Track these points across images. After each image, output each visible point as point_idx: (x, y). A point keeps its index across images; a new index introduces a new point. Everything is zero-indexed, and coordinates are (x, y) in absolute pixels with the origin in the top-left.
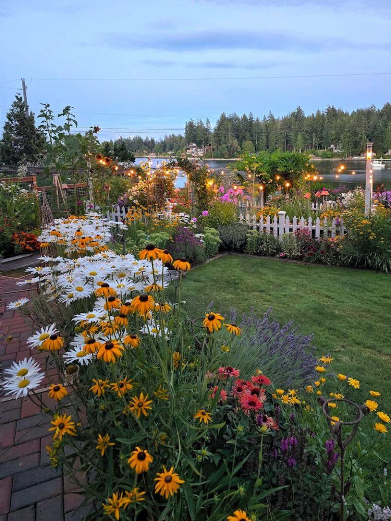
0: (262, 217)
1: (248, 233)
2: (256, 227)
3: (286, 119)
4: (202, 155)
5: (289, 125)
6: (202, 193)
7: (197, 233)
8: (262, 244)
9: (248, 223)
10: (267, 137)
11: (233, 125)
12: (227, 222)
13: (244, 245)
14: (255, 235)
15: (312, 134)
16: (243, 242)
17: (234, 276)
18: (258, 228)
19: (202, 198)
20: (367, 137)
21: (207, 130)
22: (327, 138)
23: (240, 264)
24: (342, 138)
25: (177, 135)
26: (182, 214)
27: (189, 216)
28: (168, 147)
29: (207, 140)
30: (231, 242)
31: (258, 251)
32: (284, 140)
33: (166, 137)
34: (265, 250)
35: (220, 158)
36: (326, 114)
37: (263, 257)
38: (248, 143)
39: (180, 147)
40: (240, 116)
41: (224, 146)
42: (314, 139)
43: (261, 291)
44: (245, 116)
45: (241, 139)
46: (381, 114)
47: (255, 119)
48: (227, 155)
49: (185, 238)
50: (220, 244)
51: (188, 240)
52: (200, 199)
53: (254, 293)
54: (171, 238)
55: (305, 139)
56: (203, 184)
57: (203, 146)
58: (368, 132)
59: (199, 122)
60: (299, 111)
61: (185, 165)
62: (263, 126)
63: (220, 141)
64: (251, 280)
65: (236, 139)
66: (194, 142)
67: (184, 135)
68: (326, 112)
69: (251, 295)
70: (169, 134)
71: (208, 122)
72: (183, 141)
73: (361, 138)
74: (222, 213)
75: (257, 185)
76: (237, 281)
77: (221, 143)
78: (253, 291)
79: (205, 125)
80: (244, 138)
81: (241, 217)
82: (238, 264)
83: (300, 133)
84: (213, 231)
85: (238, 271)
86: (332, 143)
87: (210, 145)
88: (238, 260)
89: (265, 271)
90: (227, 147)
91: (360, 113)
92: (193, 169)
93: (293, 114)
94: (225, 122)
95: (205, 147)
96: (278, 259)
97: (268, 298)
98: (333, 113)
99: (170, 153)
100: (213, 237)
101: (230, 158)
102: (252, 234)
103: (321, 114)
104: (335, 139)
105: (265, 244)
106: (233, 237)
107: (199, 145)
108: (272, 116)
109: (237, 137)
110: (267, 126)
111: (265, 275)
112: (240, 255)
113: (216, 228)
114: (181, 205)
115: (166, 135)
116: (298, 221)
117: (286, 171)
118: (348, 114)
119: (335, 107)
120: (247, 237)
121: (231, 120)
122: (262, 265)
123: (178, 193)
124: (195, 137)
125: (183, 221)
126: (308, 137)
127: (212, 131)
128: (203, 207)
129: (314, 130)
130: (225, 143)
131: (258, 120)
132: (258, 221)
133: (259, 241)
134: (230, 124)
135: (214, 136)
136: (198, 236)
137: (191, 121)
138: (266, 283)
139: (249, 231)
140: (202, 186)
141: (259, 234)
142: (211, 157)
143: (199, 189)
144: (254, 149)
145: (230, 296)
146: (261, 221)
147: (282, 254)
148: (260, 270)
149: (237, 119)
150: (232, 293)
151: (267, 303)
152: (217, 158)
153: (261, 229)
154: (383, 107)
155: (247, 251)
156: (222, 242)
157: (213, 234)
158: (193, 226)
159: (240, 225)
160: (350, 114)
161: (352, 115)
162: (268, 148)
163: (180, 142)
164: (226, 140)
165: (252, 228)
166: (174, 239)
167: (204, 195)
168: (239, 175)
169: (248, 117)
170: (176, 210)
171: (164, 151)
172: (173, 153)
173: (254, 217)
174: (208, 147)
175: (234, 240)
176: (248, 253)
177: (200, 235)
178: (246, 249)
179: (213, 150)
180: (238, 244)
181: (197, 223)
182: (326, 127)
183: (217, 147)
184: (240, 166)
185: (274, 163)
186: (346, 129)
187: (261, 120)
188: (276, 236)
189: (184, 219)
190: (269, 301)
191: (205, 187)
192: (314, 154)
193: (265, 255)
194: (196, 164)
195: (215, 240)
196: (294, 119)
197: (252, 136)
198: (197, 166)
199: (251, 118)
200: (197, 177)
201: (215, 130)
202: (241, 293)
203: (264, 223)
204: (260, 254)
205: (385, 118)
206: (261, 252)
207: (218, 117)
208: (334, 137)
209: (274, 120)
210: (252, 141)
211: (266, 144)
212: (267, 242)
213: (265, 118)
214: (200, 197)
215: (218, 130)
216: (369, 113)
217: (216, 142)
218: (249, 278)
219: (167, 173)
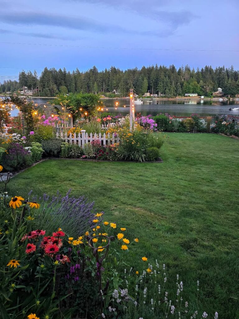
0: (71, 134)
1: (62, 144)
2: (67, 140)
3: (87, 73)
4: (32, 94)
5: (89, 77)
6: (30, 120)
7: (26, 146)
8: (71, 151)
9: (62, 138)
10: (76, 84)
11: (53, 75)
12: (48, 138)
13: (60, 152)
14: (67, 145)
15: (103, 83)
16: (59, 150)
17: (52, 173)
18: (68, 141)
19: (30, 123)
20: (134, 85)
21: (34, 78)
22: (112, 86)
23: (57, 165)
24: (120, 86)
25: (13, 80)
26: (15, 134)
27: (20, 135)
28: (6, 89)
29: (35, 85)
30: (51, 151)
31: (69, 156)
32: (86, 86)
33: (5, 82)
34: (73, 154)
35: (45, 97)
36: (110, 71)
37: (72, 159)
38: (63, 88)
39: (15, 89)
40: (58, 70)
41: (47, 89)
42: (104, 86)
43: (70, 180)
44: (60, 70)
45: (59, 85)
46: (140, 73)
47: (67, 72)
48: (49, 95)
49: (17, 151)
50: (43, 153)
51: (19, 152)
52: (28, 124)
53: (65, 182)
54: (6, 151)
55: (98, 86)
56: (30, 114)
57: (32, 88)
58: (134, 83)
59: (29, 72)
60: (95, 69)
61: (16, 101)
62: (72, 77)
63: (44, 85)
64: (63, 174)
65: (55, 85)
66: (26, 85)
67: (18, 81)
68: (111, 70)
69: (63, 183)
70: (7, 80)
71: (35, 73)
72: (18, 85)
73: (130, 86)
74: (44, 132)
75: (67, 114)
76: (54, 176)
77: (45, 87)
78: (64, 181)
79: (33, 75)
80: (60, 84)
81: (57, 134)
82: (55, 165)
83: (96, 82)
84: (37, 145)
85: (55, 169)
86: (114, 89)
87: (38, 88)
88: (55, 162)
89: (73, 168)
90: (49, 90)
91: (130, 71)
92: (23, 103)
93: (91, 70)
94: (47, 73)
95: (34, 89)
96: (82, 160)
97: (74, 184)
98: (115, 71)
99: (8, 93)
100: (38, 148)
101: (52, 97)
102: (65, 145)
103: (108, 71)
104: (116, 86)
105: (73, 151)
106: (52, 147)
107: (29, 88)
108: (78, 71)
109: (56, 83)
110: (75, 77)
111: (73, 170)
112: (57, 159)
113: (40, 142)
114: (15, 128)
115: (5, 81)
116: (93, 136)
117: (86, 105)
118: (123, 72)
119: (115, 67)
120: (61, 147)
121: (51, 72)
122: (71, 164)
123: (13, 120)
124: (26, 82)
125: (15, 139)
126: (100, 85)
127: (38, 78)
128: (30, 129)
129: (104, 80)
130: (48, 87)
131: (69, 73)
132: (68, 137)
133: (70, 149)
134: (51, 75)
135: (40, 82)
136: (27, 148)
137: (23, 71)
138: (73, 175)
139: (63, 143)
140: (29, 115)
141: (69, 145)
142: (39, 96)
143: (27, 117)
144: (67, 91)
145: (49, 186)
146: (70, 136)
147: (84, 156)
148: (70, 167)
149: (56, 71)
150: (50, 184)
151: (73, 187)
152: (43, 96)
153: (71, 141)
154: (142, 68)
155: (61, 156)
156: (44, 151)
157: (38, 146)
158: (23, 142)
159: (57, 139)
160: (124, 72)
161: (125, 72)
162: (76, 91)
163: (16, 85)
164: (49, 85)
165: (65, 141)
166: (8, 151)
167: (31, 121)
168: (56, 108)
169: (63, 71)
170: (10, 132)
171: (4, 91)
172: (10, 93)
173: (66, 134)
174: (36, 90)
175: (52, 149)
176: (62, 157)
177: (28, 148)
178: (61, 155)
179: (40, 91)
180: (56, 152)
181: (26, 140)
182: (111, 79)
183: (43, 89)
184: (57, 102)
185: (79, 100)
186: (122, 81)
187: (71, 73)
188: (80, 145)
189: (16, 137)
190: (74, 186)
191: (31, 116)
192: (104, 95)
193: (73, 158)
194: (25, 101)
195: (40, 151)
196: (92, 73)
197: (65, 83)
198: (25, 102)
199: (65, 72)
200: (26, 109)
201: (41, 78)
202: (56, 183)
203: (72, 138)
204: (70, 157)
205: (143, 75)
206: (70, 156)
207: (43, 70)
208: (115, 85)
209: (79, 73)
210: (66, 86)
211: (75, 88)
212: (74, 149)
213: (74, 72)
214: (28, 122)
215: (43, 78)
216: (134, 72)
217: (41, 86)
218: (62, 173)
219: (3, 106)
